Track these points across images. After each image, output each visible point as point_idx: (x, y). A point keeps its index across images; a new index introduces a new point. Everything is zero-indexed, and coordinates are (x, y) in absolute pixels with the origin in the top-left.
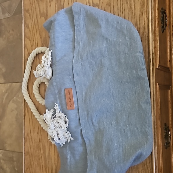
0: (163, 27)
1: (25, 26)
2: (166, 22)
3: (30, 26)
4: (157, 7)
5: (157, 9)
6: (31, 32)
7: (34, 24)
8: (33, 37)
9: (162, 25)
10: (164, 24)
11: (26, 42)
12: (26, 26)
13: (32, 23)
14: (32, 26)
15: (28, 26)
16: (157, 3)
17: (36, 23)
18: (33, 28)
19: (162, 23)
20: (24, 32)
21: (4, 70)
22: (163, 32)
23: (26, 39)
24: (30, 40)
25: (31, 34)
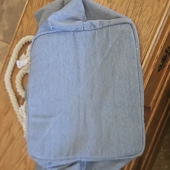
0: (161, 66)
1: (30, 2)
2: (166, 62)
3: (34, 5)
4: (162, 45)
5: (161, 48)
6: (33, 11)
7: (38, 4)
8: (32, 17)
9: (161, 64)
10: (163, 63)
11: (23, 19)
12: (31, 3)
13: (37, 2)
14: (36, 6)
15: (33, 3)
16: (164, 41)
17: (40, 4)
18: (36, 8)
19: (161, 62)
20: (26, 8)
21: (7, 28)
22: (159, 70)
23: (25, 15)
24: (28, 19)
25: (32, 13)
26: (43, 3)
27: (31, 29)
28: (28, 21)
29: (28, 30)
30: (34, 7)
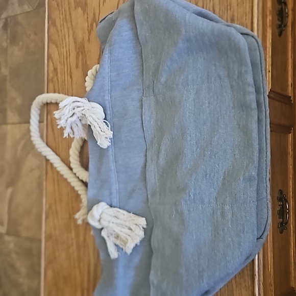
0: (280, 26)
1: (50, 22)
2: (285, 19)
3: (58, 23)
6: (60, 33)
7: (64, 20)
8: (62, 41)
10: (282, 21)
12: (52, 23)
13: (61, 18)
14: (62, 23)
17: (67, 18)
18: (62, 27)
19: (278, 20)
23: (51, 44)
24: (57, 46)
25: (59, 36)
26: (70, 14)
27: (67, 59)
28: (58, 50)
29: (64, 62)
30: (59, 26)
